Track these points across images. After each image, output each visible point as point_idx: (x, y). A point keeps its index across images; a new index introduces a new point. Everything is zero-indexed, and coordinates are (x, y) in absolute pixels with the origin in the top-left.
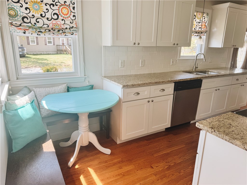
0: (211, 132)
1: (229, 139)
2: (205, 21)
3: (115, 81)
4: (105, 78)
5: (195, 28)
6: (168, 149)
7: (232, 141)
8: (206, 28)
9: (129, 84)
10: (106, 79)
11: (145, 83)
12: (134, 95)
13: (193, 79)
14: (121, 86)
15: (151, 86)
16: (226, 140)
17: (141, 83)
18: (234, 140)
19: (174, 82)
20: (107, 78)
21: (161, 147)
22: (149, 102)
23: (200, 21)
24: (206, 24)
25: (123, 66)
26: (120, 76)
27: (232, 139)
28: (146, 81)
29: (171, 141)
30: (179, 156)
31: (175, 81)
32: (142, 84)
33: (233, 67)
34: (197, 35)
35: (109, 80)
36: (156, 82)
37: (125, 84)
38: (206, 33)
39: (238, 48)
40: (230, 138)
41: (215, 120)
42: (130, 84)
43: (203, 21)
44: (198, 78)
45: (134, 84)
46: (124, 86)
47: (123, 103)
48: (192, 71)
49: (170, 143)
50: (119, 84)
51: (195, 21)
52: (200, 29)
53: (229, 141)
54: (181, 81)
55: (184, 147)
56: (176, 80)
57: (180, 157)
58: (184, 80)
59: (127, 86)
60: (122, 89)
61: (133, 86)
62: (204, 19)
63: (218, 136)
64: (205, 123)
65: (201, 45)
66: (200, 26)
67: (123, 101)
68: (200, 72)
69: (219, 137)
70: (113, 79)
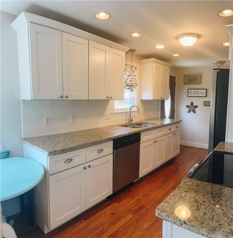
0: (179, 225)
1: (207, 233)
2: (134, 75)
3: (38, 146)
4: (25, 140)
5: (126, 81)
6: (114, 226)
7: (211, 235)
8: (135, 81)
9: (57, 150)
10: (26, 142)
11: (79, 145)
12: (65, 162)
13: (132, 133)
14: (47, 153)
15: (86, 147)
16: (203, 235)
17: (74, 146)
18: (214, 234)
19: (113, 140)
20: (28, 141)
21: (105, 226)
22: (85, 168)
23: (130, 75)
24: (135, 77)
25: (48, 124)
26: (45, 136)
27: (211, 232)
28: (80, 142)
29: (115, 212)
30: (128, 233)
31: (113, 138)
32: (76, 147)
33: (163, 117)
34: (128, 87)
35: (31, 145)
36: (93, 142)
37: (52, 149)
38: (136, 86)
39: (164, 100)
40: (209, 231)
41: (177, 199)
42: (59, 149)
43: (133, 74)
44: (136, 132)
45: (64, 148)
46: (51, 154)
47: (50, 177)
48: (128, 124)
49: (115, 215)
50: (43, 150)
51: (125, 74)
52: (131, 82)
53: (207, 236)
54: (120, 137)
55: (132, 219)
56: (115, 137)
57: (129, 236)
58: (123, 136)
59: (55, 152)
60: (48, 157)
61: (63, 151)
62: (133, 72)
63: (191, 229)
64: (168, 208)
65: (133, 97)
66: (130, 80)
67: (50, 174)
68: (136, 125)
69: (193, 231)
70: (35, 143)
